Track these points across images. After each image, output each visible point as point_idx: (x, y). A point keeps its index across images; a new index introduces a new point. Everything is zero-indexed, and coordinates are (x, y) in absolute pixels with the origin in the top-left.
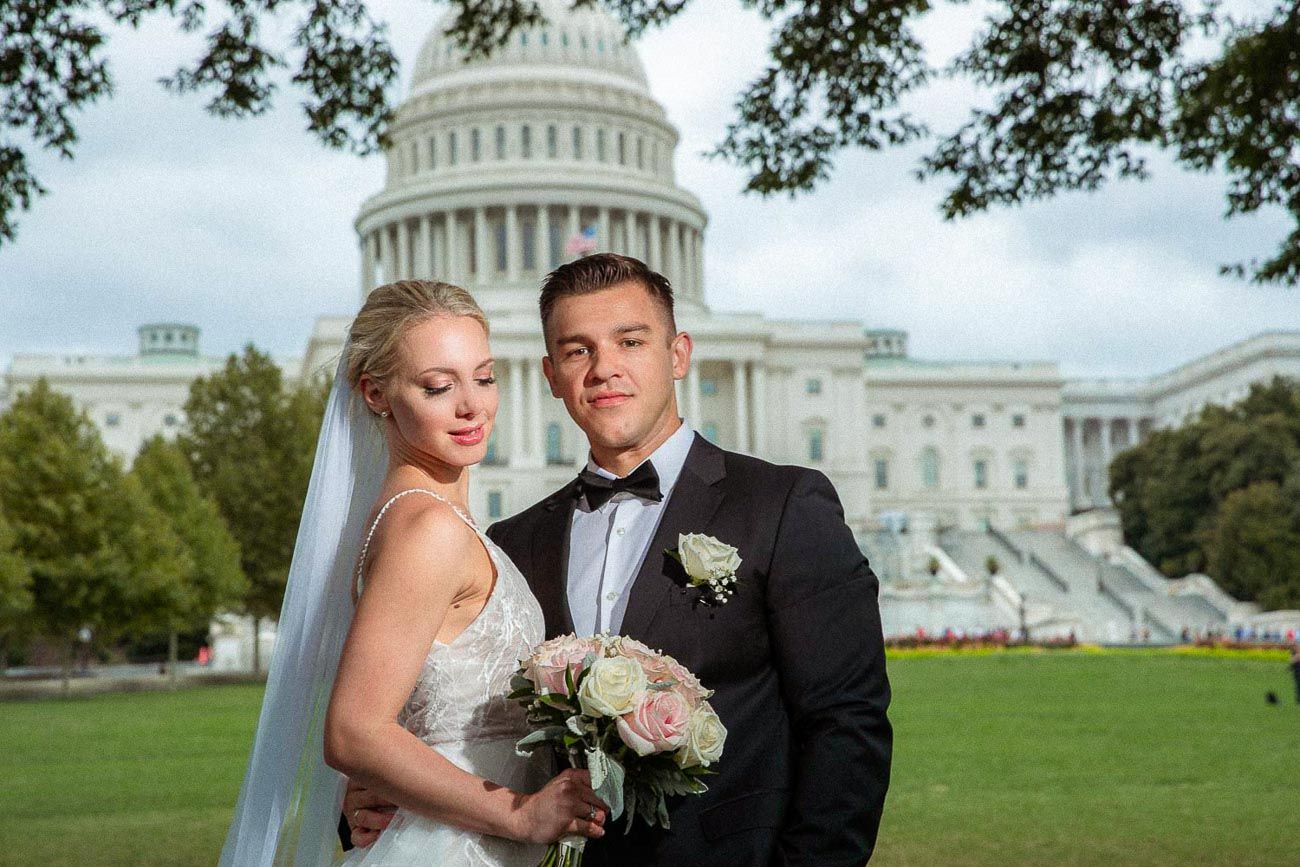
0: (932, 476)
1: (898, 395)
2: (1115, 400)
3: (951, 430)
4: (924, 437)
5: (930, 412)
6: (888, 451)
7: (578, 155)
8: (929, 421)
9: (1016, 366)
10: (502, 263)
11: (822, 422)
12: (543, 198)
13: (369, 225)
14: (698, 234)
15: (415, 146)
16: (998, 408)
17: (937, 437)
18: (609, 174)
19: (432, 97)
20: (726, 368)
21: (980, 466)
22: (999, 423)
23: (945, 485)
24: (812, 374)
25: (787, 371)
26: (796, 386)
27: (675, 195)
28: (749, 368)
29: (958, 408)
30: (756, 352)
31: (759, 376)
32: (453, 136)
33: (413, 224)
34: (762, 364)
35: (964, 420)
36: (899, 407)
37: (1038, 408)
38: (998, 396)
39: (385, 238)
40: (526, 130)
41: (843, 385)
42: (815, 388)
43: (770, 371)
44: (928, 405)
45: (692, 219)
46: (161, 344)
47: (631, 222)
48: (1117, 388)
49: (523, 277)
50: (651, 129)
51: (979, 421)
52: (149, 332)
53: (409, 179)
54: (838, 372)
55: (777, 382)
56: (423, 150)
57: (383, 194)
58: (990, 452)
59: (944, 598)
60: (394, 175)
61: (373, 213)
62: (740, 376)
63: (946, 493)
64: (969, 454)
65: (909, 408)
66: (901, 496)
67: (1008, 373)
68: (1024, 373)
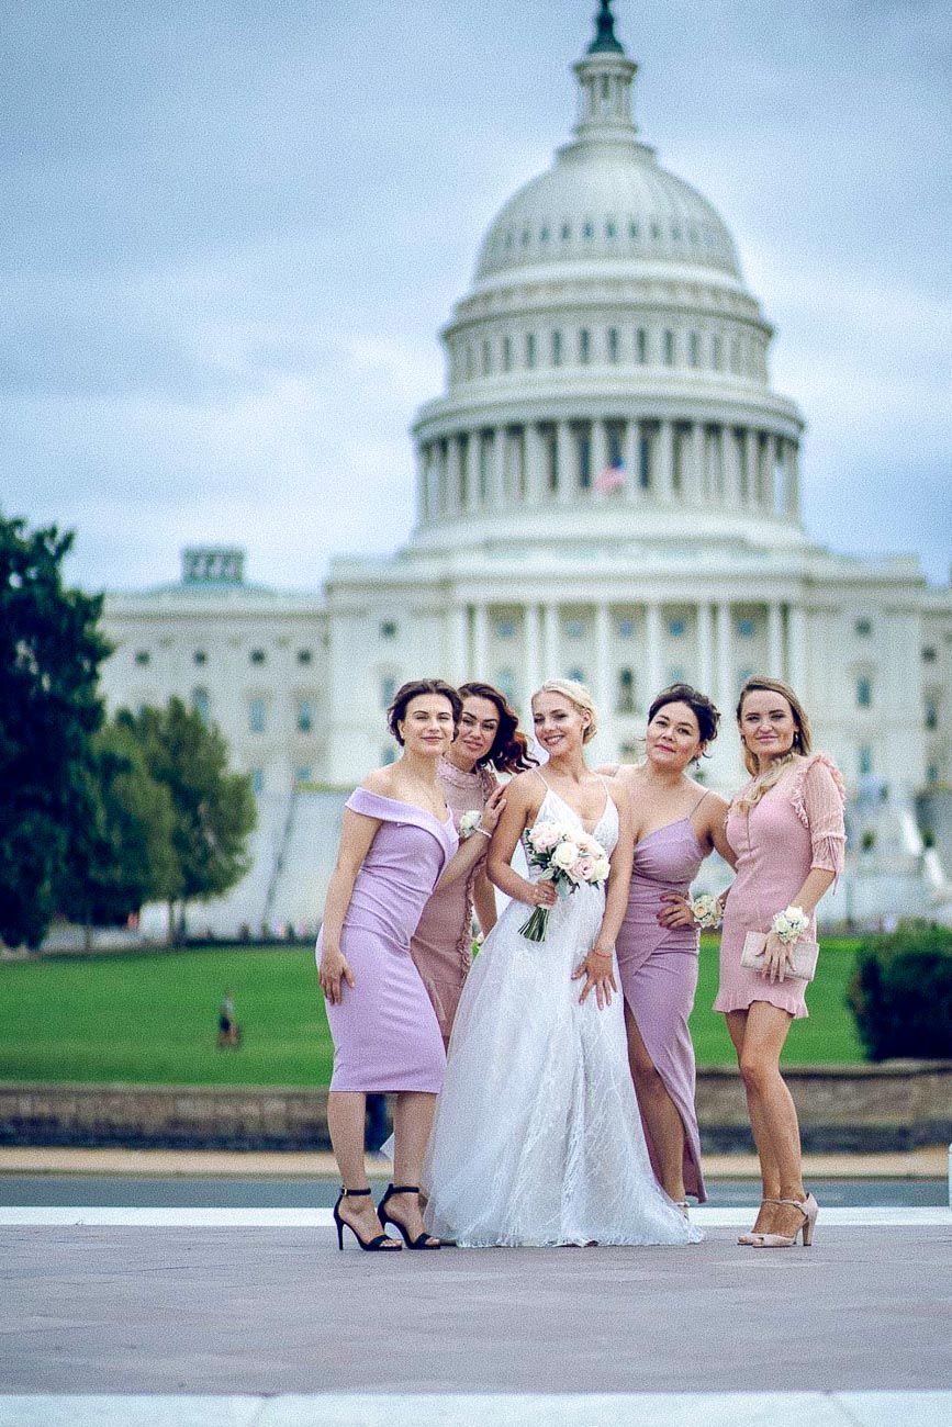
7: (641, 362)
10: (554, 481)
11: (873, 667)
12: (597, 411)
13: (431, 431)
14: (795, 445)
15: (470, 349)
24: (864, 613)
25: (833, 611)
26: (843, 625)
27: (770, 403)
28: (785, 609)
30: (793, 593)
31: (797, 620)
34: (801, 605)
39: (436, 453)
40: (585, 334)
42: (864, 628)
43: (811, 611)
52: (193, 557)
53: (462, 387)
54: (891, 611)
56: (478, 355)
60: (453, 379)
61: (434, 419)
62: (775, 619)
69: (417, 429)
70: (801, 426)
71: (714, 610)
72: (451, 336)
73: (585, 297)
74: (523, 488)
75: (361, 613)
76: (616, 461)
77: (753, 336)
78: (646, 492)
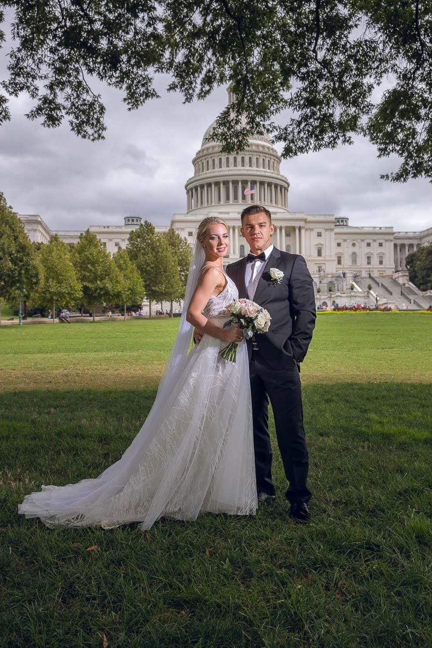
0: (354, 261)
1: (345, 237)
2: (409, 238)
3: (360, 247)
4: (352, 250)
5: (355, 242)
6: (342, 254)
7: (250, 166)
8: (354, 245)
9: (380, 228)
10: (228, 198)
11: (322, 245)
12: (240, 179)
13: (189, 187)
14: (286, 189)
15: (202, 163)
16: (375, 241)
17: (356, 249)
18: (260, 171)
19: (208, 149)
20: (294, 228)
21: (369, 258)
22: (375, 245)
23: (358, 264)
24: (319, 230)
25: (311, 230)
26: (314, 234)
27: (279, 177)
28: (300, 229)
29: (363, 241)
30: (302, 224)
31: (303, 231)
32: (214, 160)
33: (202, 186)
34: (304, 227)
35: (364, 244)
36: (345, 240)
37: (386, 241)
38: (375, 237)
39: (194, 190)
40: (235, 158)
41: (327, 233)
42: (319, 235)
43: (306, 230)
44: (354, 240)
45: (285, 185)
46: (130, 223)
47: (266, 185)
48: (411, 235)
49: (233, 202)
50: (273, 157)
51: (369, 245)
52: (127, 219)
53: (201, 173)
54: (327, 230)
55: (308, 233)
56: (205, 164)
57: (194, 177)
58: (372, 254)
59: (355, 297)
60: (197, 172)
61: (190, 183)
62: (297, 231)
63: (359, 266)
64: (365, 254)
65: (348, 241)
66: (345, 267)
67: (377, 230)
68: (383, 230)
69: (186, 187)
70: (288, 184)
71: (281, 229)
72: (195, 162)
74: (220, 200)
75: (182, 229)
76: (252, 188)
77: (274, 159)
78: (244, 201)
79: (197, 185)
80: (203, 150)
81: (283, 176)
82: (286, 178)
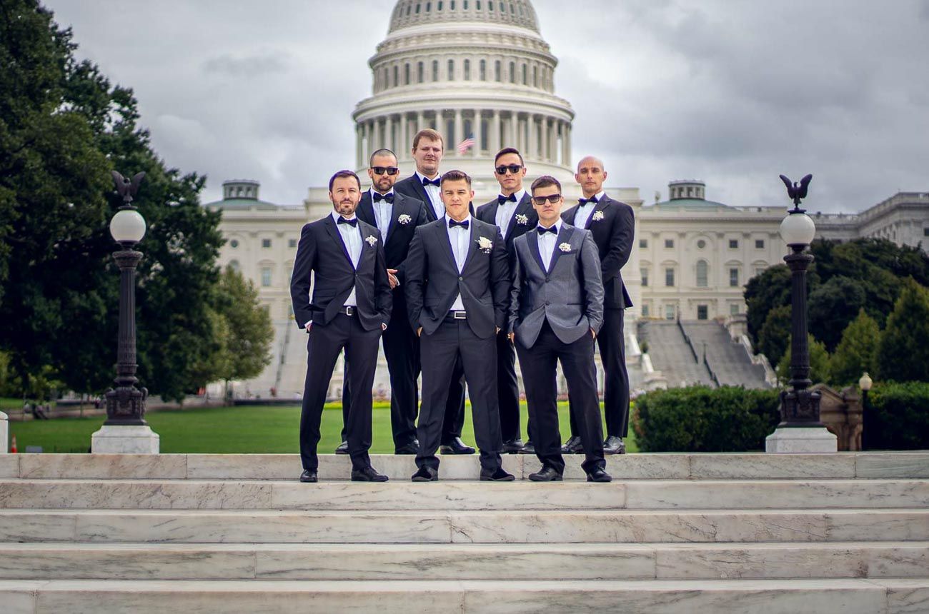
0: (702, 278)
1: (682, 228)
2: (832, 228)
3: (716, 250)
4: (698, 254)
5: (702, 238)
6: (676, 264)
7: (483, 78)
8: (701, 244)
9: (760, 209)
12: (458, 106)
13: (363, 117)
14: (569, 126)
15: (386, 70)
16: (746, 236)
17: (706, 254)
19: (397, 41)
21: (734, 272)
22: (747, 245)
23: (710, 285)
29: (721, 236)
32: (408, 65)
33: (382, 121)
35: (724, 244)
36: (682, 235)
37: (772, 236)
38: (747, 228)
39: (367, 128)
40: (451, 62)
44: (701, 234)
45: (566, 117)
46: (234, 194)
47: (531, 120)
48: (834, 220)
51: (734, 244)
52: (229, 188)
53: (381, 93)
56: (391, 74)
58: (740, 264)
60: (376, 87)
61: (364, 111)
63: (712, 289)
64: (727, 264)
65: (689, 236)
66: (682, 291)
67: (754, 213)
68: (764, 215)
69: (355, 116)
70: (572, 115)
72: (374, 64)
73: (451, 42)
76: (468, 134)
77: (546, 65)
78: (485, 152)
79: (375, 116)
80: (388, 43)
81: (563, 101)
82: (568, 103)
